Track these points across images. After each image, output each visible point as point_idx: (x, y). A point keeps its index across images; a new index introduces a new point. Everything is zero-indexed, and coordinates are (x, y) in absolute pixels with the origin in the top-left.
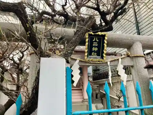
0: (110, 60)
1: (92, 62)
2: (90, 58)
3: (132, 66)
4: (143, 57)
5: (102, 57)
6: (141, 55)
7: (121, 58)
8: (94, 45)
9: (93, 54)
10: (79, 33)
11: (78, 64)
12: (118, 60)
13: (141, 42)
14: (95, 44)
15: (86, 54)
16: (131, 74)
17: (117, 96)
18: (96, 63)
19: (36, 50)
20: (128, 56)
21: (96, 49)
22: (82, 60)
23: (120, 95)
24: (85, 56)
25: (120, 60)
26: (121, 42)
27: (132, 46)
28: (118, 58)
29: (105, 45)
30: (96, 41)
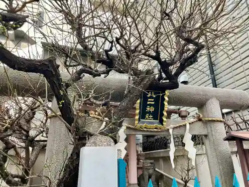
0: (172, 126)
1: (145, 129)
2: (143, 123)
3: (206, 136)
4: (221, 121)
5: (161, 122)
6: (218, 119)
7: (190, 123)
8: (148, 103)
9: (147, 116)
10: (132, 96)
11: (124, 132)
12: (185, 125)
13: (218, 98)
14: (151, 102)
15: (137, 117)
16: (203, 144)
17: (182, 179)
18: (151, 131)
19: (71, 125)
20: (200, 120)
21: (152, 109)
22: (131, 126)
23: (186, 178)
24: (135, 120)
25: (188, 126)
26: (188, 98)
27: (205, 104)
28: (184, 124)
29: (166, 103)
30: (151, 97)
